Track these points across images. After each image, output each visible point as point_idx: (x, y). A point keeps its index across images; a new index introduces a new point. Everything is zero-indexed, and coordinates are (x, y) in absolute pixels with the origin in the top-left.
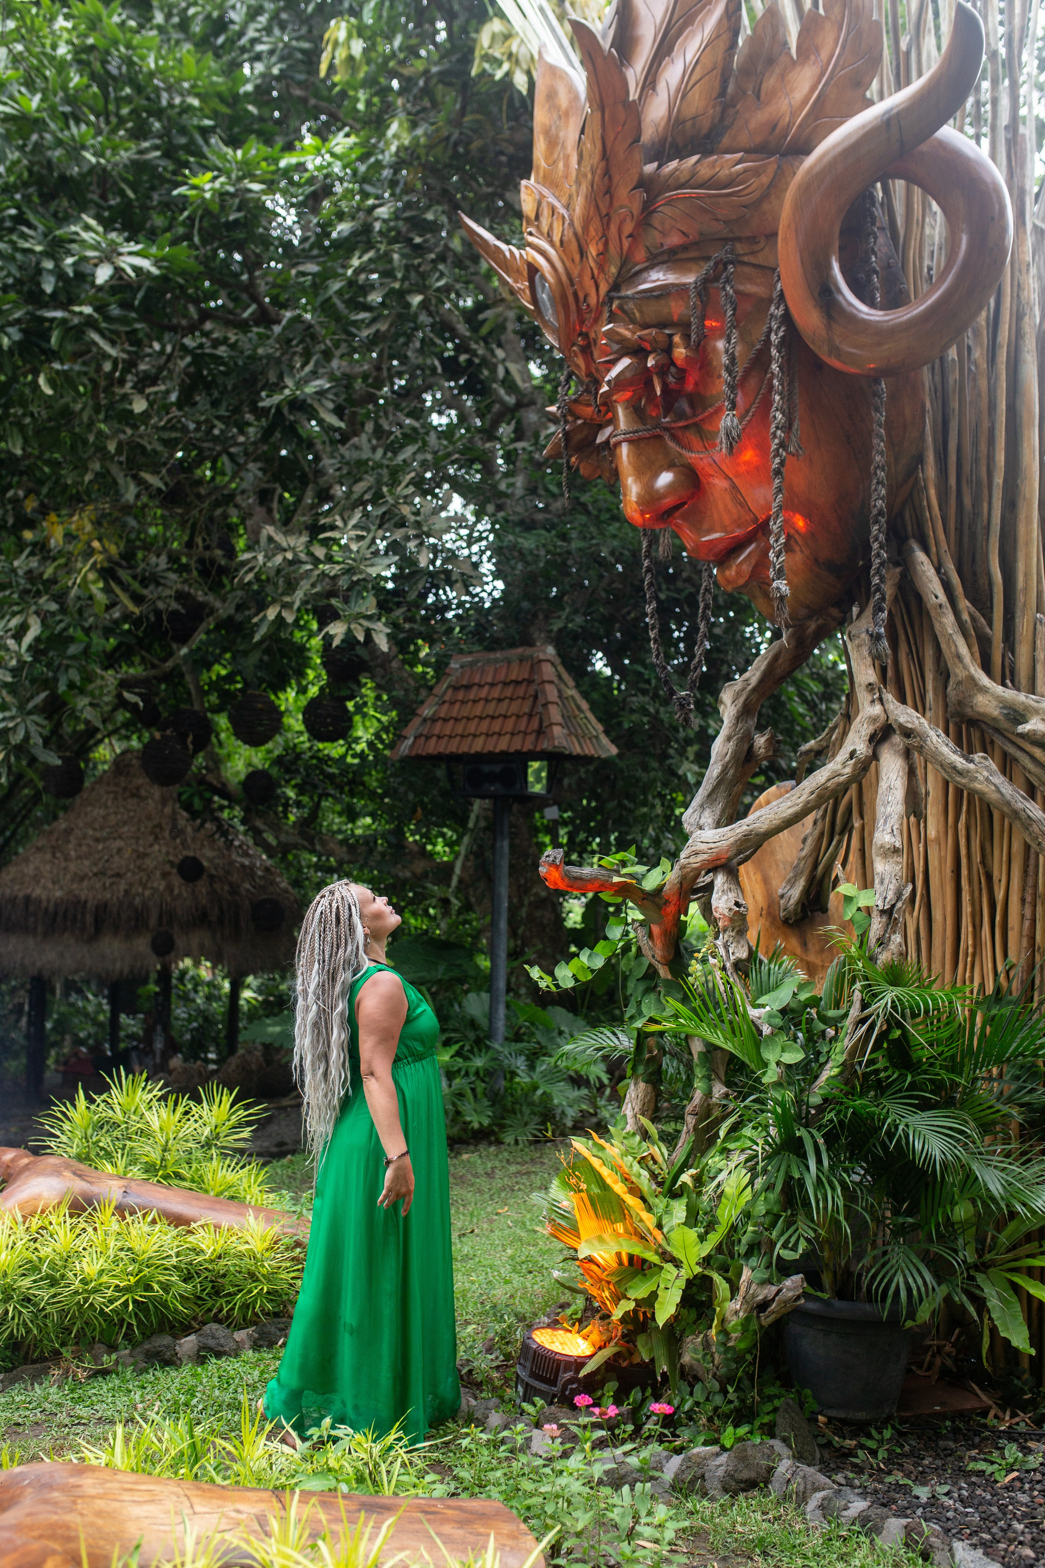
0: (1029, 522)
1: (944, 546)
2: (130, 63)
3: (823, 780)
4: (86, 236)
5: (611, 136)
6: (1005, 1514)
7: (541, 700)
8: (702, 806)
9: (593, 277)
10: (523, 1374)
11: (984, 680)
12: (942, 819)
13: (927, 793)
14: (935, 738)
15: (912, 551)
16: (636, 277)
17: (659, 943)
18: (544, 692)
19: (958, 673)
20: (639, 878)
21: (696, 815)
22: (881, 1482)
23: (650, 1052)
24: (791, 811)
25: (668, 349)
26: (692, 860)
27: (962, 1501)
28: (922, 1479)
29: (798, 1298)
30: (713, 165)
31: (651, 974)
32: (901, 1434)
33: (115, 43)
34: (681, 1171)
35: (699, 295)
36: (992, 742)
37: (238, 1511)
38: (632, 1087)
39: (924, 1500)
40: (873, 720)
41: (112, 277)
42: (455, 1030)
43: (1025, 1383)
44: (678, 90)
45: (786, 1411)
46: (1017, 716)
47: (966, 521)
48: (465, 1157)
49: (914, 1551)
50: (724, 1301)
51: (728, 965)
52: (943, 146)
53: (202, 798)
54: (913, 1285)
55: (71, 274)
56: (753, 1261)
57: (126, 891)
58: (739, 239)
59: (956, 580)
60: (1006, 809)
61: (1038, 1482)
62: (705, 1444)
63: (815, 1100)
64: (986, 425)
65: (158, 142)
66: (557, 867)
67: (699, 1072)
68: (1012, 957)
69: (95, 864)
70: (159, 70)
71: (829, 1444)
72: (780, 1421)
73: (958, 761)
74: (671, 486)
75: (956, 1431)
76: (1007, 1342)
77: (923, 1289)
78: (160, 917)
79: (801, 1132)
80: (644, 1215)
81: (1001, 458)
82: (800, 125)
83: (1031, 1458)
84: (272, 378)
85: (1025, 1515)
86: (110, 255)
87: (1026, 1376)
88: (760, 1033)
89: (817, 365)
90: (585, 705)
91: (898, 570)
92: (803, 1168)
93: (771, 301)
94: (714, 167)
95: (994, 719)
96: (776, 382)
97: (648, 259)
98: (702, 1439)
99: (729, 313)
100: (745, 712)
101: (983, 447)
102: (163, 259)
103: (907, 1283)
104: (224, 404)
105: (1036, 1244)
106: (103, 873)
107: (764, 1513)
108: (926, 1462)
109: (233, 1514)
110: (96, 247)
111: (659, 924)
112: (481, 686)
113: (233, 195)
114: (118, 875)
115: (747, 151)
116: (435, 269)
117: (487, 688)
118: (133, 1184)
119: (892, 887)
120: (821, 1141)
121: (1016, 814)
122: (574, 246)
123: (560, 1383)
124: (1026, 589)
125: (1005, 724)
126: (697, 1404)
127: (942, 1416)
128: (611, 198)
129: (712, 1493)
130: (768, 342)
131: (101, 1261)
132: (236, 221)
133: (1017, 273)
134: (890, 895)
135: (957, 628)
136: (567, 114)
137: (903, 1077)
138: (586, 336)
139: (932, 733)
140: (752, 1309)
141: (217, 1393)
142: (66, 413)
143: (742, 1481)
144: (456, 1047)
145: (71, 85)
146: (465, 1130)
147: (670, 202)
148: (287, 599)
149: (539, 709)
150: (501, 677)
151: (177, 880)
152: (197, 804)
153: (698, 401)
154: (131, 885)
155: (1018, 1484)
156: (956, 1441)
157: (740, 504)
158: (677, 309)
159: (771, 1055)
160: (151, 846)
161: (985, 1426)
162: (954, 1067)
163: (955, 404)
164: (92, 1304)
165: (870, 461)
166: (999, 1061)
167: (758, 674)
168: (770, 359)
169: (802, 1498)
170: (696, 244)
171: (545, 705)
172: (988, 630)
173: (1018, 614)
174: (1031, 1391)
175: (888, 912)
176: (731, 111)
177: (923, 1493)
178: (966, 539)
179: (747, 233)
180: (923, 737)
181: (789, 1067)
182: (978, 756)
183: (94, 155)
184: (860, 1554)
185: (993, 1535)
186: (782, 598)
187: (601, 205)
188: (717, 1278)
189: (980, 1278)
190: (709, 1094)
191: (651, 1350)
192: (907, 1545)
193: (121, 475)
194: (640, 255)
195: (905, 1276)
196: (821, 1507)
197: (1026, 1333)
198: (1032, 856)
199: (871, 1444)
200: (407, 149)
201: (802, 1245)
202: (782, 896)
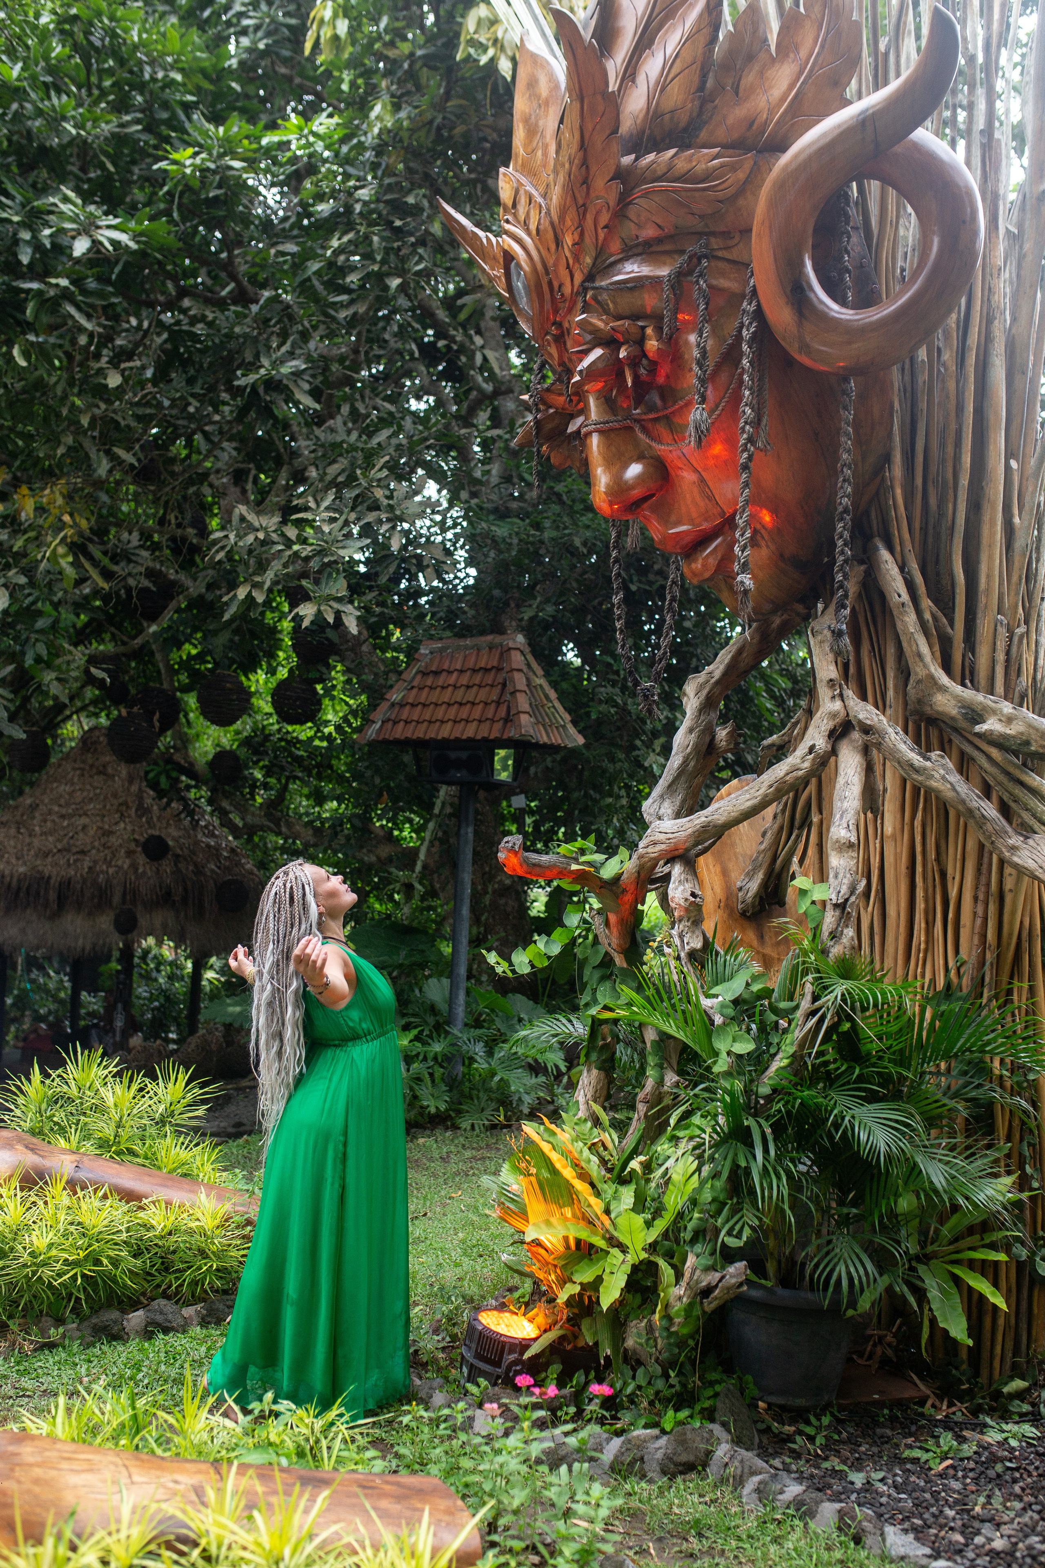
0: (993, 523)
1: (909, 546)
2: (114, 35)
3: (782, 774)
4: (64, 208)
5: (589, 126)
6: (937, 1501)
7: (509, 688)
8: (662, 797)
9: (568, 267)
10: (468, 1356)
11: (944, 679)
12: (899, 816)
13: (885, 790)
14: (893, 735)
15: (877, 549)
16: (610, 268)
17: (615, 931)
18: (513, 681)
19: (918, 671)
20: (597, 867)
21: (656, 806)
22: (818, 1467)
23: (604, 1039)
24: (749, 804)
25: (641, 341)
26: (650, 850)
27: (896, 1487)
28: (857, 1465)
29: (741, 1284)
30: (690, 159)
31: (607, 962)
32: (839, 1421)
33: (99, 14)
34: (630, 1158)
35: (673, 287)
36: (950, 741)
37: (176, 1482)
38: (585, 1073)
39: (858, 1485)
40: (833, 715)
41: (89, 250)
42: (414, 1015)
43: (962, 1374)
44: (657, 83)
45: (727, 1396)
46: (975, 715)
47: (932, 521)
48: (421, 1141)
49: (846, 1535)
50: (668, 1286)
51: (683, 955)
52: (917, 148)
53: (168, 777)
54: (854, 1274)
55: (48, 246)
56: (698, 1248)
57: (90, 868)
58: (713, 234)
59: (919, 579)
60: (960, 807)
61: (972, 1470)
62: (645, 1427)
63: (764, 1090)
64: (953, 426)
65: (139, 115)
66: (516, 853)
67: (651, 1060)
68: (964, 954)
69: (59, 840)
70: (142, 44)
71: (768, 1429)
72: (720, 1405)
73: (915, 758)
74: (640, 478)
75: (893, 1419)
76: (946, 1332)
77: (864, 1279)
78: (124, 895)
79: (749, 1122)
80: (593, 1200)
81: (967, 459)
82: (778, 122)
83: (965, 1446)
84: (249, 357)
85: (957, 1502)
86: (88, 228)
87: (964, 1367)
88: (712, 1022)
89: (788, 362)
90: (553, 695)
91: (863, 568)
92: (750, 1157)
93: (744, 296)
94: (690, 161)
95: (953, 718)
96: (746, 377)
97: (623, 251)
98: (642, 1422)
99: (702, 307)
100: (708, 704)
101: (950, 449)
102: (141, 234)
103: (849, 1273)
104: (200, 382)
105: (978, 1237)
106: (67, 850)
107: (701, 1496)
108: (863, 1449)
109: (171, 1485)
110: (74, 219)
111: (616, 913)
112: (450, 672)
113: (214, 172)
114: (83, 852)
115: (724, 146)
116: (414, 252)
117: (455, 674)
118: (85, 1158)
119: (846, 881)
120: (768, 1131)
121: (970, 812)
122: (550, 235)
123: (504, 1365)
124: (988, 590)
125: (963, 724)
126: (639, 1387)
127: (881, 1404)
128: (588, 189)
129: (650, 1475)
130: (739, 337)
131: (51, 1235)
132: (216, 197)
133: (988, 277)
134: (844, 889)
135: (918, 627)
136: (547, 103)
137: (851, 1069)
138: (559, 325)
139: (890, 730)
140: (696, 1295)
141: (163, 1368)
142: (40, 385)
143: (680, 1464)
144: (415, 1032)
145: (53, 55)
146: (421, 1115)
147: (646, 194)
148: (258, 579)
149: (508, 697)
150: (471, 663)
151: (141, 859)
152: (164, 783)
153: (669, 394)
154: (95, 862)
155: (951, 1472)
156: (892, 1429)
157: (708, 497)
158: (650, 301)
159: (722, 1045)
160: (116, 823)
161: (922, 1415)
162: (902, 1060)
163: (923, 405)
164: (40, 1278)
165: (838, 459)
166: (947, 1057)
167: (722, 667)
168: (741, 354)
169: (739, 1481)
170: (670, 237)
171: (513, 693)
172: (949, 630)
173: (980, 615)
174: (968, 1382)
175: (841, 907)
176: (710, 106)
177: (858, 1479)
178: (930, 540)
179: (722, 228)
180: (882, 734)
181: (740, 1057)
182: (935, 755)
183: (74, 127)
184: (794, 1537)
185: (924, 1520)
186: (746, 592)
187: (578, 195)
188: (662, 1263)
189: (922, 1269)
190: (660, 1082)
191: (595, 1333)
192: (840, 1529)
193: (94, 449)
194: (615, 246)
195: (847, 1267)
196: (758, 1490)
197: (964, 1324)
198: (986, 855)
199: (810, 1431)
200: (389, 131)
201: (747, 1233)
202: (740, 889)
